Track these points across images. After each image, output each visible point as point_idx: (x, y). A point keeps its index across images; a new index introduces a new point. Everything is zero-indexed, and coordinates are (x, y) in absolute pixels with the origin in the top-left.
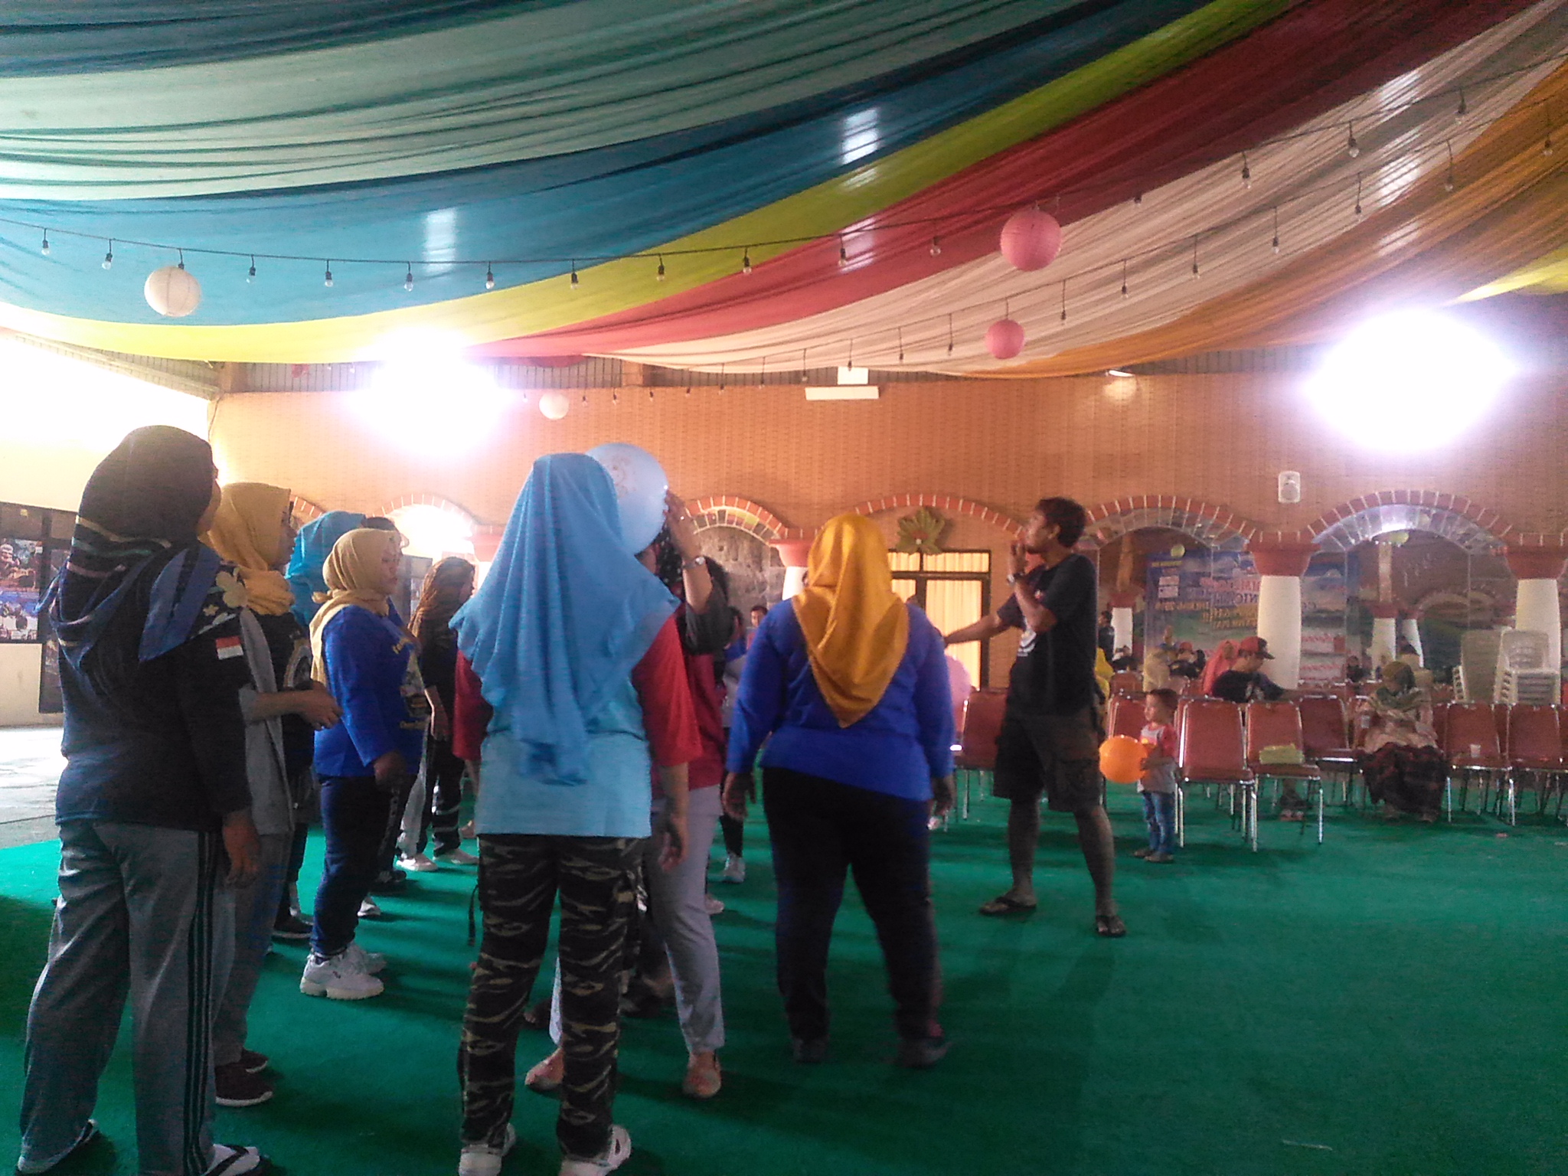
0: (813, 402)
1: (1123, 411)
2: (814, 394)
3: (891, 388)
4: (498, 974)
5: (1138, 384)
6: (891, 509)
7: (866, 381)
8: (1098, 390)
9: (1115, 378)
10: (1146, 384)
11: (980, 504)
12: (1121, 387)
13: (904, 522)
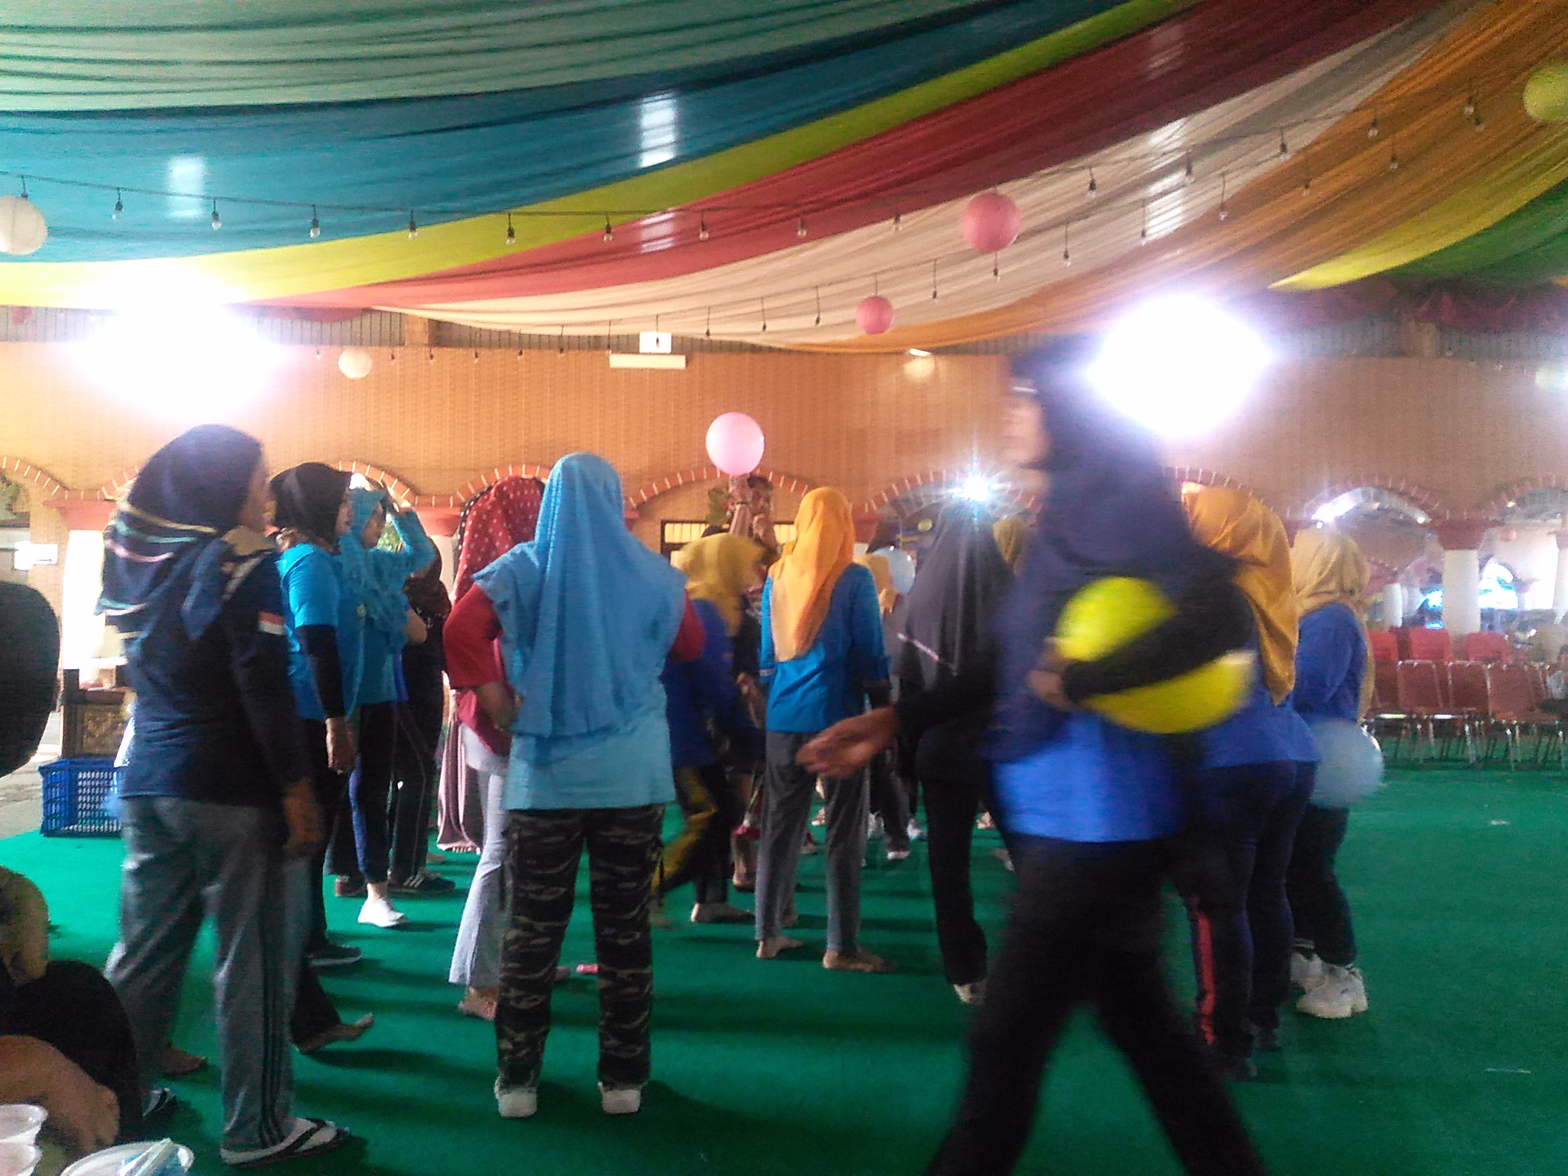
0: (616, 370)
1: (922, 389)
2: (618, 361)
3: (697, 358)
4: (539, 935)
5: (936, 363)
6: (700, 480)
7: (669, 351)
8: (899, 366)
9: (914, 357)
10: (943, 363)
11: (790, 478)
12: (920, 365)
13: (714, 494)
